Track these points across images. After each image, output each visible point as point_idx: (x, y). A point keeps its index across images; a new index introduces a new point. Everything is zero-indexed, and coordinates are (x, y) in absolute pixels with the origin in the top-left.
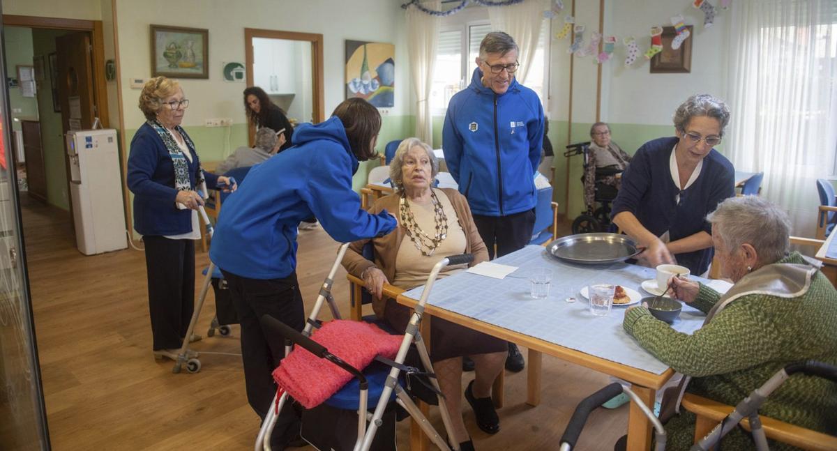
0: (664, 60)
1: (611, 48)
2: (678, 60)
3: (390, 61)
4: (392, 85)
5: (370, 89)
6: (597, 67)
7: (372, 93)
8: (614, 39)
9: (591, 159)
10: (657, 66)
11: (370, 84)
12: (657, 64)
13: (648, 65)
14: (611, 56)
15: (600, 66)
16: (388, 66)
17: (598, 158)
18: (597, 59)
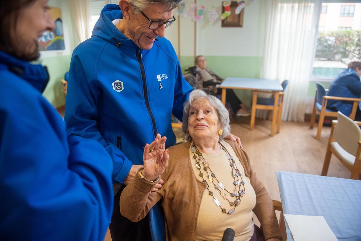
0: (229, 20)
1: (201, 12)
2: (236, 20)
3: (59, 20)
4: (62, 36)
5: (49, 38)
6: (193, 24)
7: (50, 41)
8: (203, 7)
9: (199, 77)
10: (225, 24)
11: (48, 35)
12: (225, 22)
13: (220, 23)
14: (202, 17)
15: (195, 23)
16: (59, 23)
17: (203, 76)
18: (194, 19)
